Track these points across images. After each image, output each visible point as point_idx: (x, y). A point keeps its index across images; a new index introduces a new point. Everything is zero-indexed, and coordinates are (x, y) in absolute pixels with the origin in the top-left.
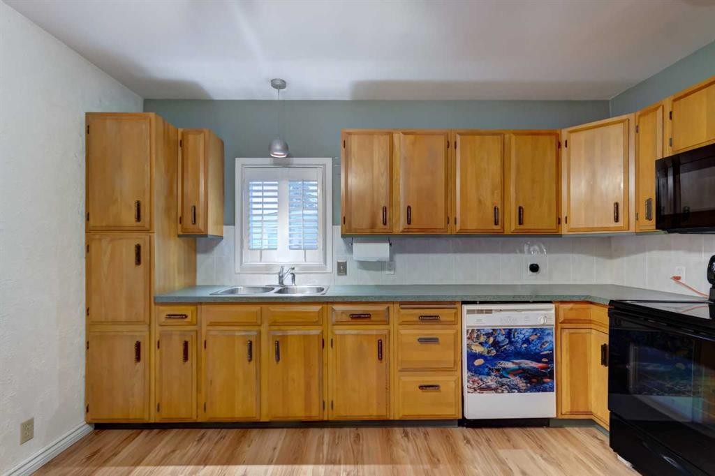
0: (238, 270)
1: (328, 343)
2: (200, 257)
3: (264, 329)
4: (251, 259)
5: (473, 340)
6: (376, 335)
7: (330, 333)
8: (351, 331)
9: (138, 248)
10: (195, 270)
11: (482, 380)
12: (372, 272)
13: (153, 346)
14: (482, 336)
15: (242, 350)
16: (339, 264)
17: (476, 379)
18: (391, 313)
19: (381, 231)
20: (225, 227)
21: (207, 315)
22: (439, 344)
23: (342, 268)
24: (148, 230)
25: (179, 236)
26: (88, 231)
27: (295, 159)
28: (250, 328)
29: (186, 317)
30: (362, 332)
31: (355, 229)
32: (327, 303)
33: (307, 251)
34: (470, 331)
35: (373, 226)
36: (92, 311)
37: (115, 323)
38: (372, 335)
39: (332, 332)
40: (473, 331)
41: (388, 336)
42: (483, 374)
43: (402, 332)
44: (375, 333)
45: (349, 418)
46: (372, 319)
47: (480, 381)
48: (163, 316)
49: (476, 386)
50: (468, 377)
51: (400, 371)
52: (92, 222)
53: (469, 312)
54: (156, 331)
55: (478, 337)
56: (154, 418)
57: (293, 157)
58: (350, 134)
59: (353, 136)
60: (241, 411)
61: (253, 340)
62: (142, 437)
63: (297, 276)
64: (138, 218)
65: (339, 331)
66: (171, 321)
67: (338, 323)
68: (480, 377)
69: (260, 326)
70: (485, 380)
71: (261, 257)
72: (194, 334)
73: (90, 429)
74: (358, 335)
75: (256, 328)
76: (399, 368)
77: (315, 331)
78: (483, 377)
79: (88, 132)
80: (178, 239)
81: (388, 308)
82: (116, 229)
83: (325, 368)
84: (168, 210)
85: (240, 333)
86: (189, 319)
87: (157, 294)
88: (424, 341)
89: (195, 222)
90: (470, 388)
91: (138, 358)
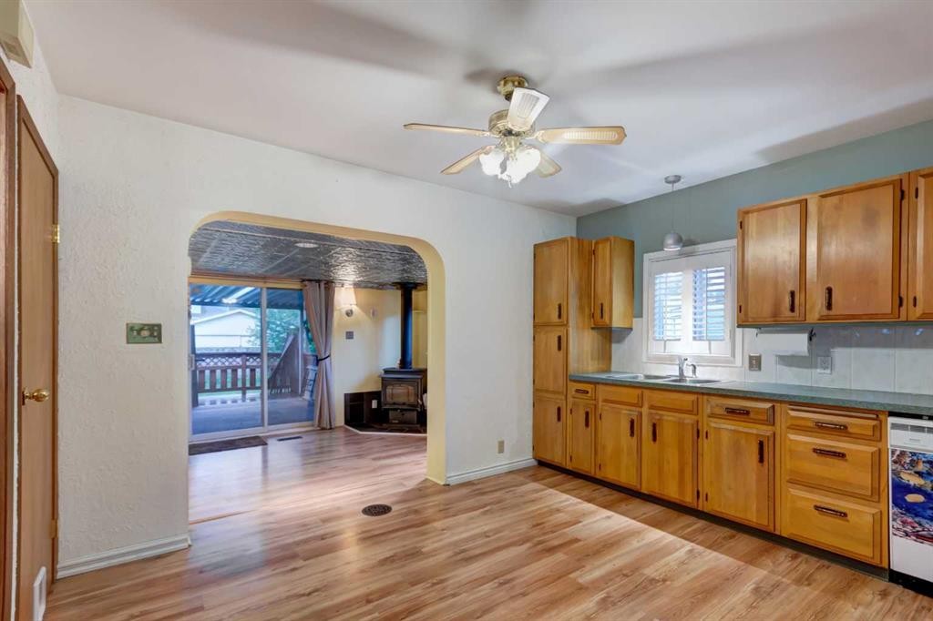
0: (644, 360)
1: (703, 434)
2: (614, 346)
3: (645, 410)
4: (656, 349)
5: (903, 466)
6: (757, 435)
7: (705, 426)
8: (728, 426)
9: (559, 338)
10: (610, 359)
11: (920, 525)
12: (794, 369)
13: (569, 411)
14: (921, 463)
15: (625, 426)
16: (751, 358)
17: (910, 520)
18: (777, 415)
19: (788, 319)
20: (634, 320)
21: (602, 392)
22: (846, 460)
23: (755, 363)
24: (566, 325)
25: (593, 328)
26: (534, 326)
27: (699, 246)
28: (633, 408)
29: (588, 392)
30: (741, 429)
31: (753, 318)
32: (703, 394)
33: (712, 342)
34: (898, 453)
35: (776, 314)
36: (536, 382)
37: (547, 391)
38: (752, 434)
39: (708, 425)
40: (903, 453)
41: (772, 439)
42: (924, 517)
43: (792, 437)
44: (755, 432)
45: (725, 516)
46: (752, 415)
47: (916, 525)
48: (574, 389)
49: (909, 529)
50: (894, 514)
51: (788, 482)
52: (537, 321)
53: (895, 426)
54: (570, 400)
55: (913, 463)
56: (569, 466)
57: (699, 244)
58: (747, 213)
59: (750, 215)
60: (626, 477)
61: (635, 418)
62: (561, 477)
63: (698, 368)
64: (560, 316)
65: (714, 423)
66: (579, 395)
67: (712, 415)
68: (917, 519)
69: (642, 407)
70: (927, 526)
71: (665, 349)
72: (593, 407)
73: (534, 463)
74: (734, 431)
75: (638, 409)
76: (788, 478)
77: (689, 419)
78: (924, 521)
79: (535, 257)
80: (591, 331)
81: (773, 407)
82: (547, 325)
83: (700, 458)
84: (581, 308)
85: (625, 411)
86: (589, 395)
87: (572, 373)
88: (821, 452)
89: (602, 317)
90: (898, 529)
91: (559, 419)
